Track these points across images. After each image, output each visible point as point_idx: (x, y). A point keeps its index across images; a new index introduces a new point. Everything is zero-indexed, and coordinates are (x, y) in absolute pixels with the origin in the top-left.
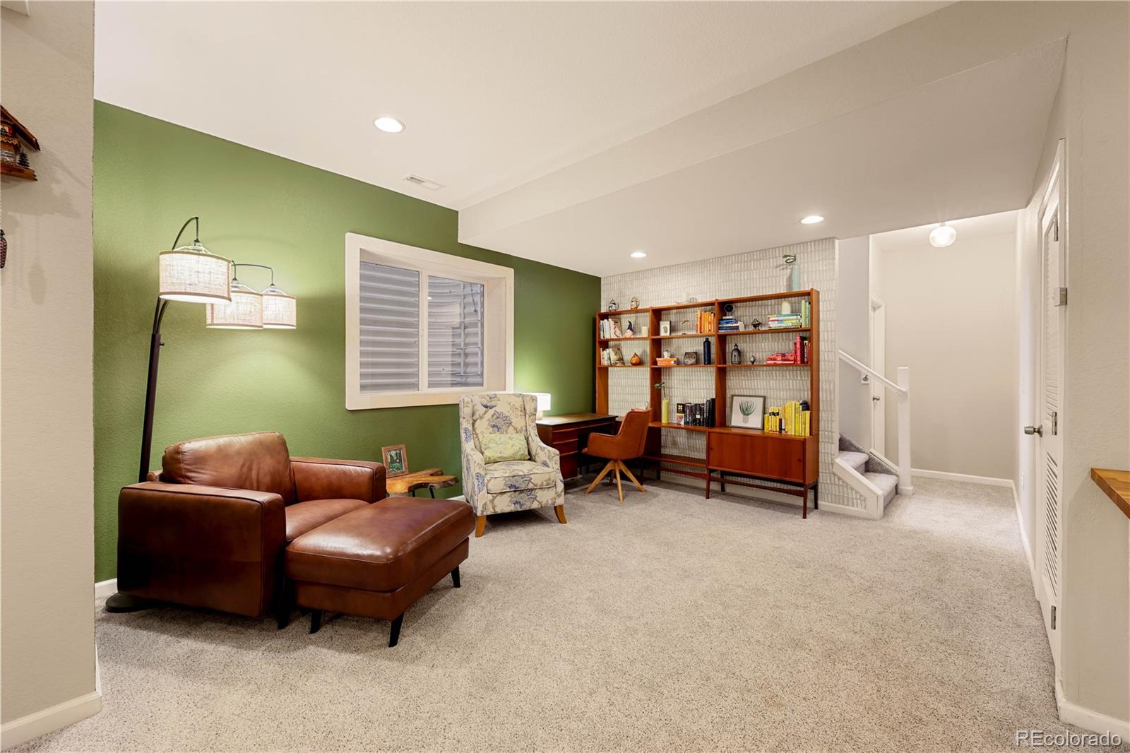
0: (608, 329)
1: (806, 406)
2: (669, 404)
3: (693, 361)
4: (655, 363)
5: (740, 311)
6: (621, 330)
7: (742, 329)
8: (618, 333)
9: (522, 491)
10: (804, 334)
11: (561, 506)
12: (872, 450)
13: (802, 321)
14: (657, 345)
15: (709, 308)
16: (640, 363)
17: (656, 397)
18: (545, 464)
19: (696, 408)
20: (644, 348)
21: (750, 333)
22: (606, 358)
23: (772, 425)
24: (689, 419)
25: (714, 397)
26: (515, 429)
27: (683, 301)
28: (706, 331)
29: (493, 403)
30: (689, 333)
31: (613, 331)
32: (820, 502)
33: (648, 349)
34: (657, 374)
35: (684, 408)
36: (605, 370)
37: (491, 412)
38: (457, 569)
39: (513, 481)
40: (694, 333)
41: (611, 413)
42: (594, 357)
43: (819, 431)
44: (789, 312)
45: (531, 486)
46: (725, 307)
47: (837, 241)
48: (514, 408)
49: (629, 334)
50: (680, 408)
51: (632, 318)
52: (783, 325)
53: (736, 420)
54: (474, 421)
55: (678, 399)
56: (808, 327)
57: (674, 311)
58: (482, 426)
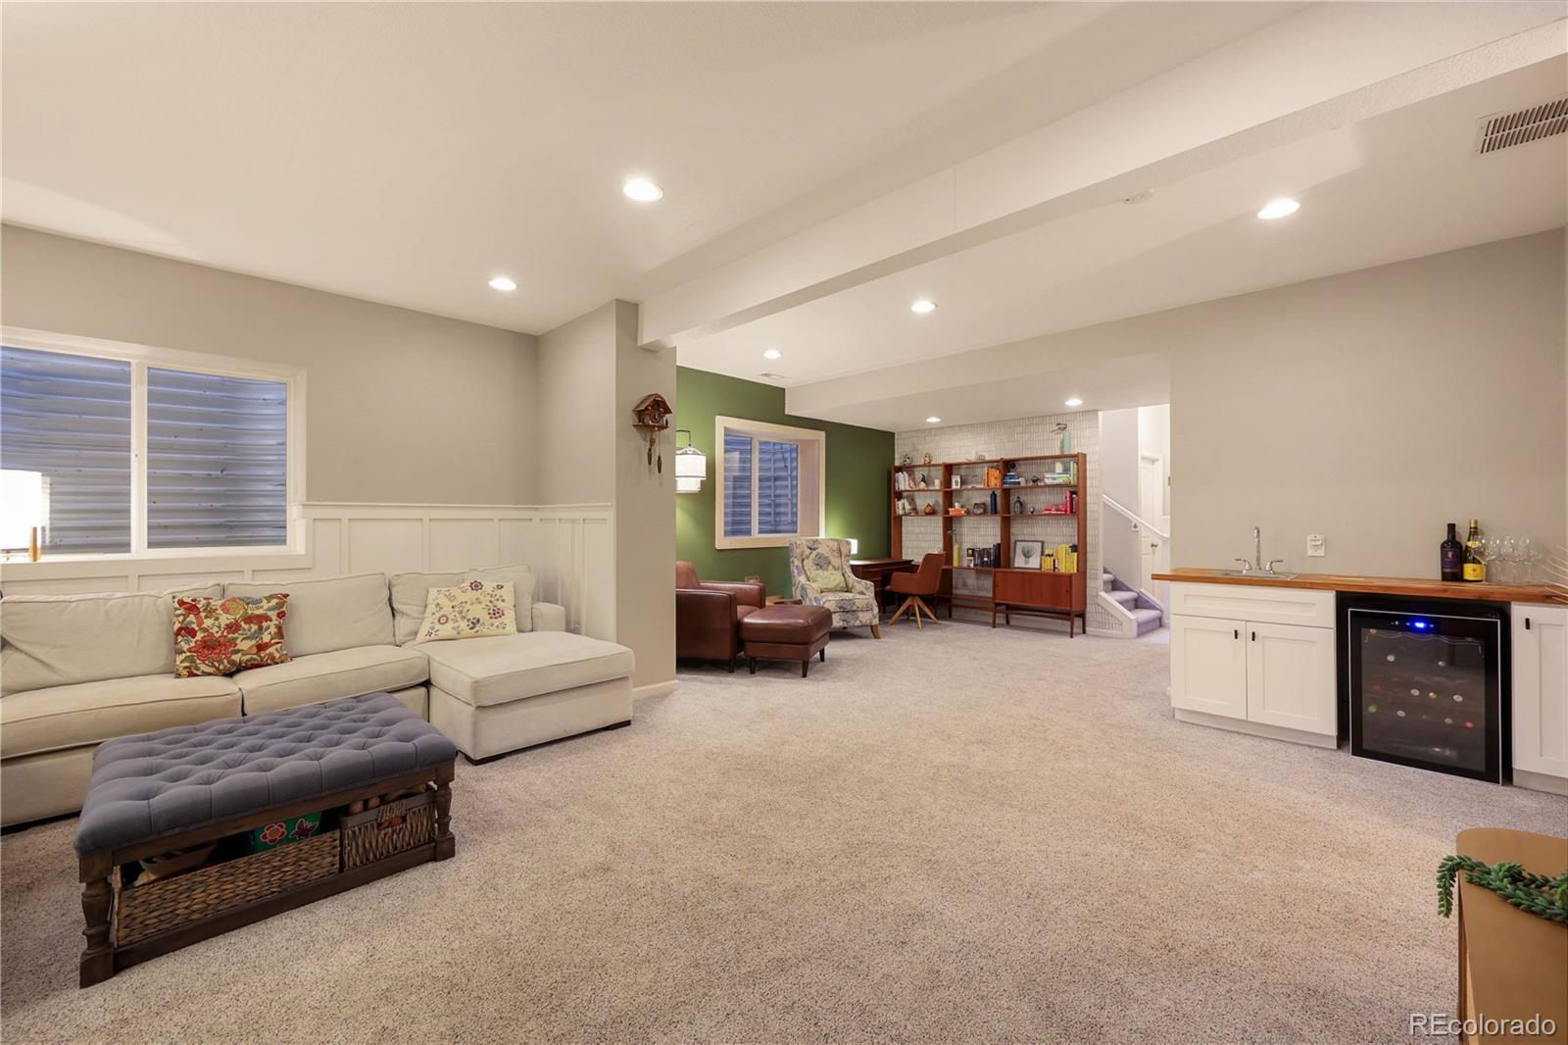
0: (903, 482)
1: (1074, 548)
2: (960, 549)
3: (981, 511)
4: (948, 512)
5: (1021, 469)
6: (914, 481)
7: (1023, 484)
8: (912, 484)
9: (848, 612)
10: (1074, 490)
11: (876, 626)
12: (1142, 590)
13: (1071, 478)
14: (949, 496)
15: (995, 464)
16: (932, 513)
17: (948, 542)
18: (862, 593)
19: (984, 552)
20: (935, 499)
21: (1030, 487)
22: (901, 508)
23: (1048, 565)
24: (978, 561)
25: (999, 542)
26: (834, 567)
27: (972, 457)
28: (992, 485)
29: (816, 546)
30: (978, 486)
31: (907, 483)
32: (1087, 629)
33: (941, 501)
34: (949, 523)
35: (973, 552)
36: (899, 518)
37: (815, 553)
38: (823, 650)
39: (842, 604)
40: (982, 486)
41: (905, 557)
42: (890, 507)
43: (1086, 569)
44: (1061, 471)
45: (855, 608)
46: (1008, 465)
47: (1100, 414)
48: (832, 550)
49: (922, 485)
50: (970, 551)
51: (925, 471)
52: (1056, 482)
53: (1019, 562)
54: (803, 560)
55: (967, 545)
56: (1076, 483)
57: (965, 466)
58: (809, 564)
